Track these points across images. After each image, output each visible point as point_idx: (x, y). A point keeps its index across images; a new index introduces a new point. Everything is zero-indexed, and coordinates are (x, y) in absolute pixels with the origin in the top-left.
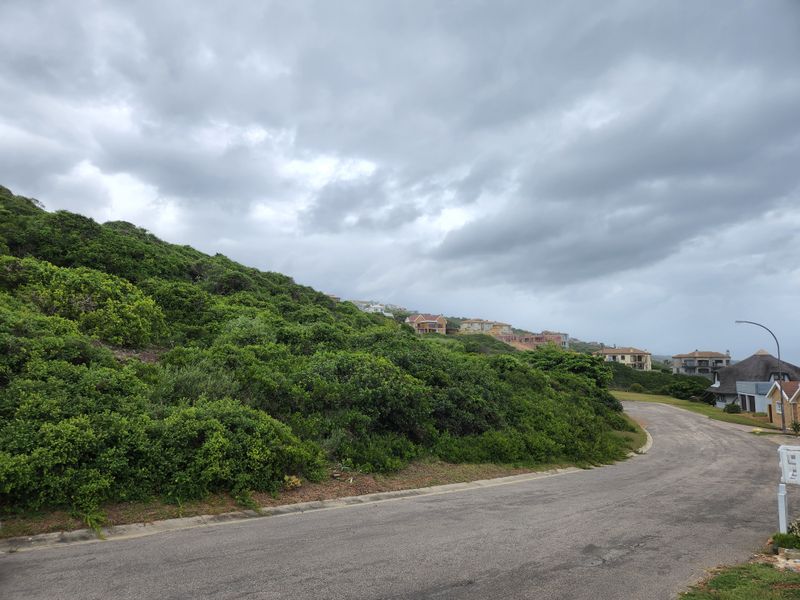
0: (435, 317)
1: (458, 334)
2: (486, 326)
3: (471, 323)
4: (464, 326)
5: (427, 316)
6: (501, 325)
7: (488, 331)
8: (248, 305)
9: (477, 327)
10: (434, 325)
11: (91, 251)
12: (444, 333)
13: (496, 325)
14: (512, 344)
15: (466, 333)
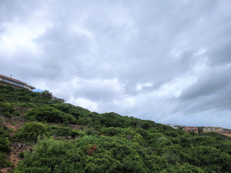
0: (193, 127)
1: (203, 133)
2: (213, 129)
3: (207, 128)
4: (204, 130)
5: (190, 127)
6: (219, 128)
7: (214, 130)
8: (155, 132)
9: (209, 129)
10: (193, 130)
11: (114, 122)
12: (198, 132)
13: (216, 128)
14: (226, 134)
15: (206, 132)
